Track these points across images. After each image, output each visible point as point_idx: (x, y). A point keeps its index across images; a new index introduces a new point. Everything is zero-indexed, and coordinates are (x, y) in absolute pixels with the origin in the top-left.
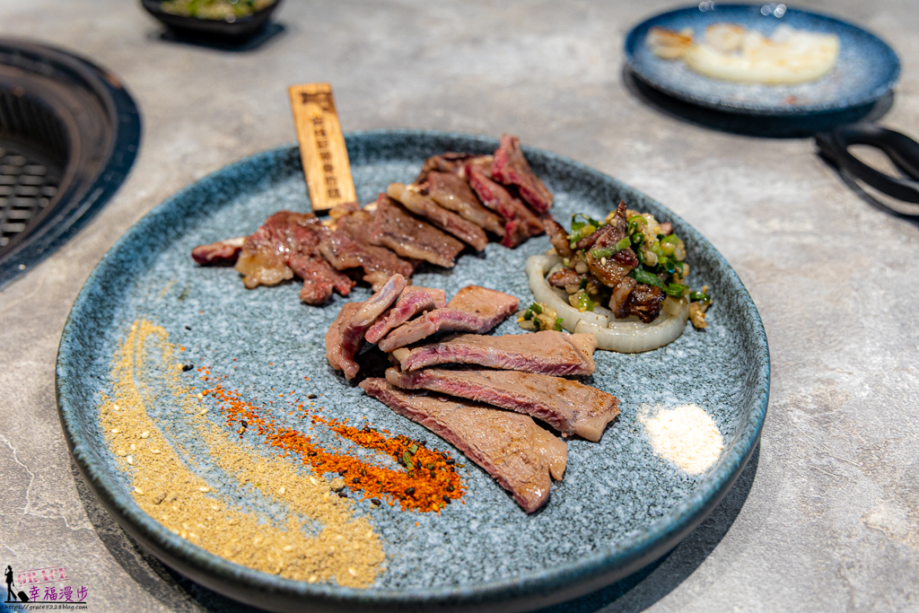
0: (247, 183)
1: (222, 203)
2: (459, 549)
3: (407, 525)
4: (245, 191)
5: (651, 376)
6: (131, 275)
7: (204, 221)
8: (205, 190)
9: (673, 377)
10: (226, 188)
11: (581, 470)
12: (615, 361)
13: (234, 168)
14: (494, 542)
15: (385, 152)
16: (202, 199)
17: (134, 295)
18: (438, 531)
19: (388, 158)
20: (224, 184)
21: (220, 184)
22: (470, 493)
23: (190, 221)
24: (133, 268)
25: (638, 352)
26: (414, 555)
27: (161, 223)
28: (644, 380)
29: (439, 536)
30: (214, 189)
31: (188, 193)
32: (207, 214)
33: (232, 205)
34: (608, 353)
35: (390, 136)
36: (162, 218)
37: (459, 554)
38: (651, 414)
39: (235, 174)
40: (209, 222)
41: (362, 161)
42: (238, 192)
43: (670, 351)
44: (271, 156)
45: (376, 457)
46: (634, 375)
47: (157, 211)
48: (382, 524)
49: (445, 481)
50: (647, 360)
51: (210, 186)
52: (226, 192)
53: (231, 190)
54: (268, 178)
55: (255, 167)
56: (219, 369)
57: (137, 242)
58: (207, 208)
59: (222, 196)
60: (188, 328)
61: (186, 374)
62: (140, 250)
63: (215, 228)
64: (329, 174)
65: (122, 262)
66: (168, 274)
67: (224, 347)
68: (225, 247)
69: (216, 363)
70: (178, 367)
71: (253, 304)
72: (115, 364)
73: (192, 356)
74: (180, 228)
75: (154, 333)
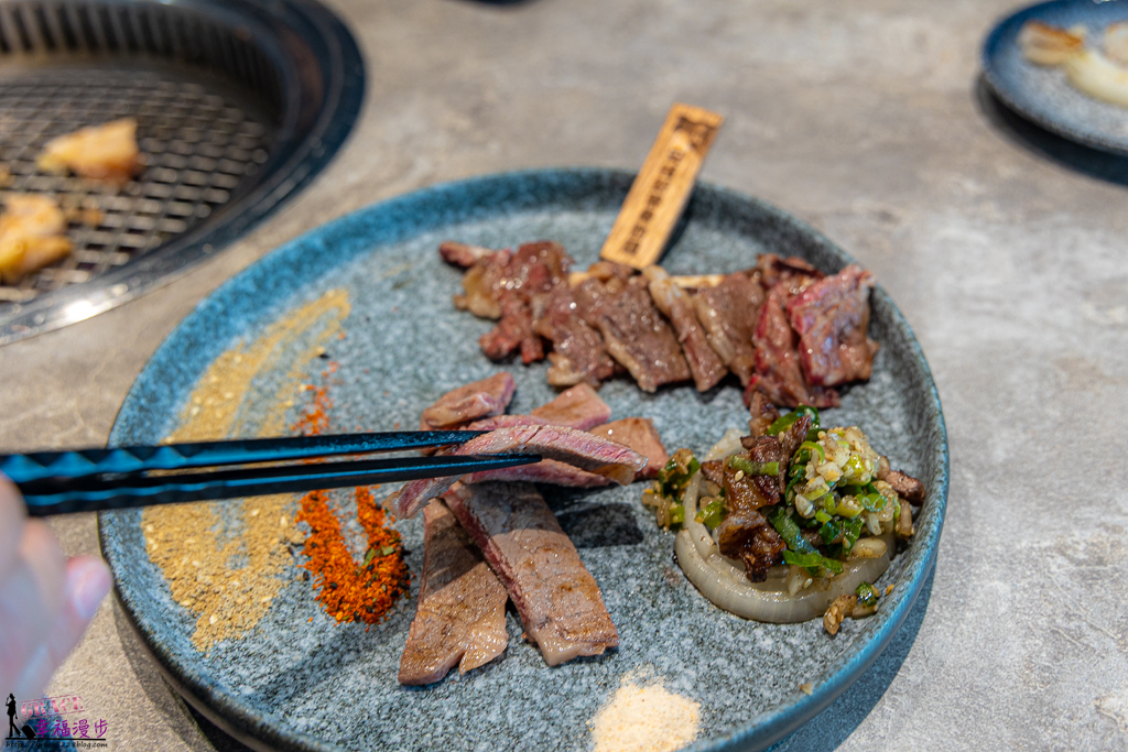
0: (567, 195)
1: (527, 206)
2: (312, 668)
3: (304, 614)
5: (700, 643)
8: (508, 185)
9: (721, 661)
10: (539, 191)
11: (502, 681)
12: (686, 600)
13: (557, 174)
14: (345, 684)
15: (741, 224)
16: (504, 194)
17: (365, 263)
18: (319, 638)
19: (744, 232)
20: (538, 186)
22: (382, 627)
23: (479, 210)
24: (381, 235)
25: (722, 608)
26: (277, 644)
28: (688, 643)
29: (312, 644)
30: (523, 189)
32: (504, 211)
34: (691, 587)
35: (753, 205)
37: (307, 672)
38: (644, 680)
39: (555, 181)
40: (501, 221)
41: (713, 223)
42: (552, 200)
43: (759, 632)
45: (357, 537)
46: (684, 629)
48: (289, 599)
49: (371, 598)
50: (721, 624)
51: (517, 184)
52: (536, 196)
53: (544, 196)
56: (346, 372)
57: (398, 213)
58: (507, 205)
59: (530, 198)
60: (368, 319)
61: (319, 361)
62: (398, 220)
63: (502, 231)
64: (642, 224)
65: (367, 226)
66: (413, 257)
67: (375, 354)
68: (467, 254)
69: (350, 366)
70: (321, 350)
71: (442, 325)
72: (282, 320)
73: (342, 347)
74: (462, 215)
75: (341, 309)
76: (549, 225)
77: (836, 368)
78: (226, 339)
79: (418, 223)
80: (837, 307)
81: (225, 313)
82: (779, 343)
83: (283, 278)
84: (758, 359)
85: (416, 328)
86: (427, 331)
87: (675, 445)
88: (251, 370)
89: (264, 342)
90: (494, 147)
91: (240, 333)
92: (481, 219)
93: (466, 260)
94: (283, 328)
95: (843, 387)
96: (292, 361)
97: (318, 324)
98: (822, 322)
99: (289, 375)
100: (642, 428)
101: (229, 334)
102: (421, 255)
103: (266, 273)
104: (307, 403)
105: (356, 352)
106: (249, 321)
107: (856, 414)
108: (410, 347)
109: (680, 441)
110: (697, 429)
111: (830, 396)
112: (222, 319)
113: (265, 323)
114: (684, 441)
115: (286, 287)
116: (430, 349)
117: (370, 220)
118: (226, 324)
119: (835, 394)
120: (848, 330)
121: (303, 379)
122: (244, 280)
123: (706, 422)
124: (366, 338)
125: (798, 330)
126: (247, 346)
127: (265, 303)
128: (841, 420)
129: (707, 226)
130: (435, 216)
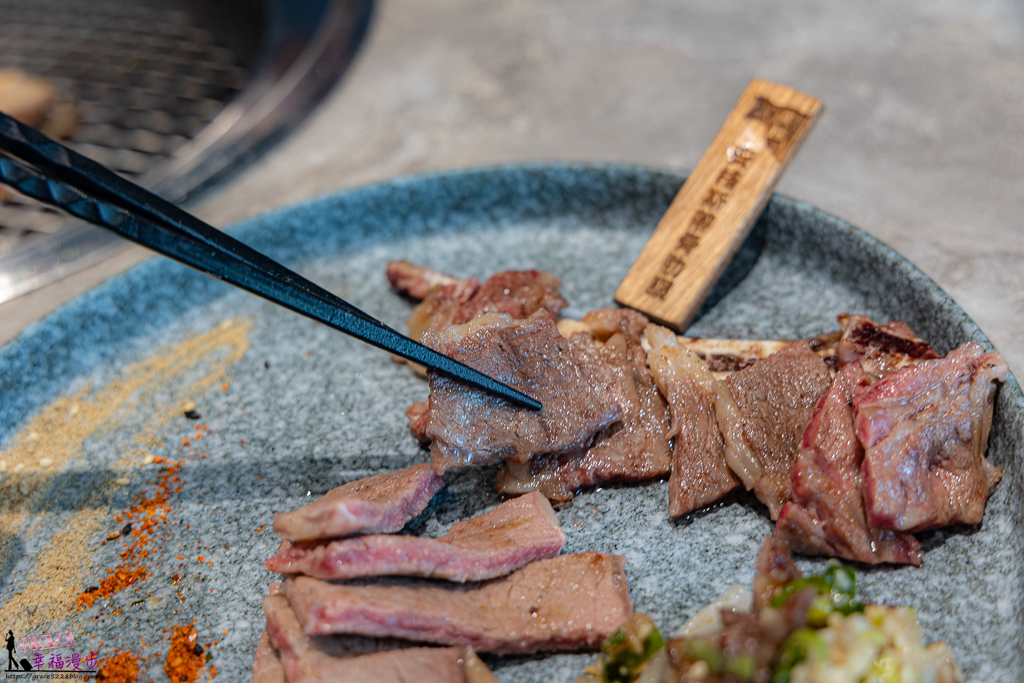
0: (587, 202)
1: (529, 215)
4: (579, 213)
6: (305, 254)
7: (484, 228)
8: (503, 183)
10: (546, 195)
15: (833, 263)
16: (495, 196)
19: (835, 276)
20: (543, 187)
21: (535, 186)
23: (459, 218)
24: (314, 244)
27: (401, 201)
30: (523, 189)
31: (469, 176)
32: (494, 220)
33: (547, 225)
35: (849, 236)
36: (405, 196)
39: (570, 181)
40: (490, 235)
41: (796, 257)
42: (565, 209)
44: (644, 178)
47: (401, 181)
51: (515, 181)
52: (542, 201)
53: (557, 203)
54: (629, 211)
55: (609, 186)
56: (216, 440)
57: (338, 214)
58: (498, 212)
59: (533, 204)
60: (267, 365)
61: (183, 421)
62: (339, 225)
63: (489, 249)
64: (680, 253)
65: (293, 231)
66: (356, 279)
67: (263, 417)
68: (421, 281)
69: (223, 433)
70: (189, 407)
71: (367, 384)
72: (151, 357)
73: (220, 404)
74: (433, 223)
75: (234, 347)
76: (558, 246)
77: (918, 504)
78: (63, 379)
79: (368, 231)
80: (934, 408)
81: (66, 343)
82: (833, 457)
83: (159, 297)
84: (796, 481)
85: (329, 384)
86: (343, 390)
87: (652, 599)
88: (88, 426)
89: (117, 388)
90: (521, 124)
91: (86, 372)
92: (461, 230)
93: (418, 290)
94: (148, 369)
95: (929, 535)
96: (147, 418)
97: (196, 367)
98: (903, 431)
99: (136, 438)
100: (603, 570)
101: (69, 373)
102: (366, 277)
103: (133, 289)
104: (148, 483)
105: (237, 412)
106: (103, 355)
107: (945, 579)
108: (312, 410)
109: (661, 596)
110: (692, 578)
111: (908, 548)
112: (62, 351)
113: (125, 361)
114: (668, 595)
115: (164, 308)
116: (340, 417)
117: (296, 223)
118: (68, 358)
119: (914, 544)
120: (950, 446)
121: (153, 444)
122: (100, 297)
123: (708, 568)
124: (257, 394)
125: (863, 440)
126: (92, 391)
127: (130, 332)
128: (919, 587)
129: (784, 263)
130: (395, 223)
